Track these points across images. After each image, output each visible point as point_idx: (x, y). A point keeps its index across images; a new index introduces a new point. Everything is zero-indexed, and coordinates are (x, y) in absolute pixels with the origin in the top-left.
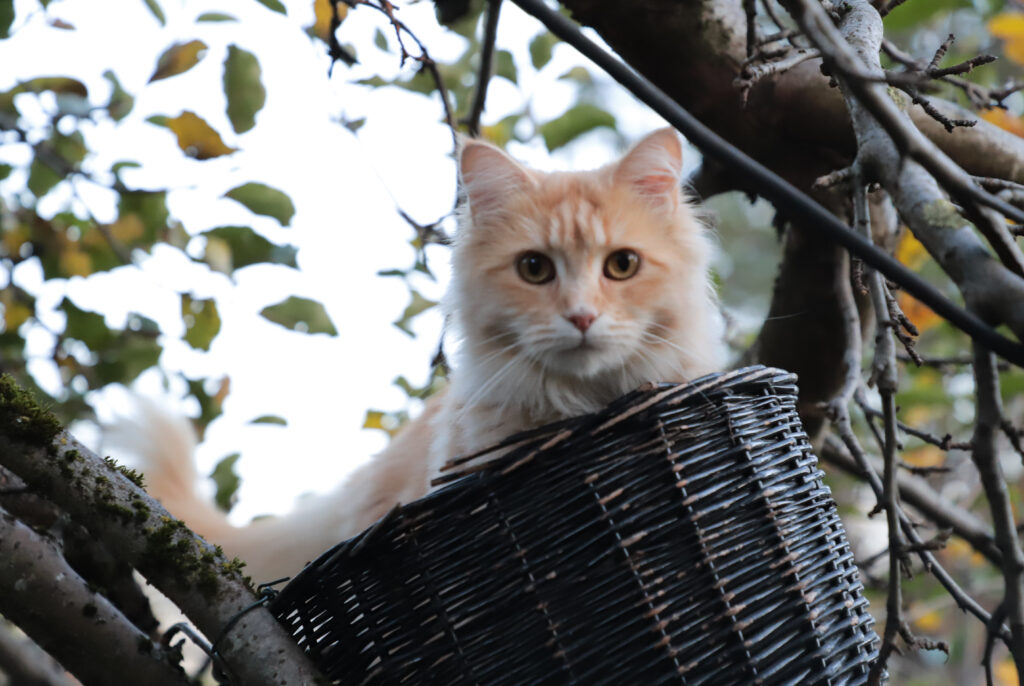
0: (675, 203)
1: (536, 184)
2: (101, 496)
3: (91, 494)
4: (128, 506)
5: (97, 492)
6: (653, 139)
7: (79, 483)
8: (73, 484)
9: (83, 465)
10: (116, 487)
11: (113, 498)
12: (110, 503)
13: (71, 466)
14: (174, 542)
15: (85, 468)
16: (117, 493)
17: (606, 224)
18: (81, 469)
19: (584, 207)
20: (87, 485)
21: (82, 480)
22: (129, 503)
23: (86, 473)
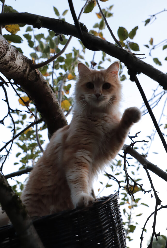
17: (104, 78)
19: (100, 75)
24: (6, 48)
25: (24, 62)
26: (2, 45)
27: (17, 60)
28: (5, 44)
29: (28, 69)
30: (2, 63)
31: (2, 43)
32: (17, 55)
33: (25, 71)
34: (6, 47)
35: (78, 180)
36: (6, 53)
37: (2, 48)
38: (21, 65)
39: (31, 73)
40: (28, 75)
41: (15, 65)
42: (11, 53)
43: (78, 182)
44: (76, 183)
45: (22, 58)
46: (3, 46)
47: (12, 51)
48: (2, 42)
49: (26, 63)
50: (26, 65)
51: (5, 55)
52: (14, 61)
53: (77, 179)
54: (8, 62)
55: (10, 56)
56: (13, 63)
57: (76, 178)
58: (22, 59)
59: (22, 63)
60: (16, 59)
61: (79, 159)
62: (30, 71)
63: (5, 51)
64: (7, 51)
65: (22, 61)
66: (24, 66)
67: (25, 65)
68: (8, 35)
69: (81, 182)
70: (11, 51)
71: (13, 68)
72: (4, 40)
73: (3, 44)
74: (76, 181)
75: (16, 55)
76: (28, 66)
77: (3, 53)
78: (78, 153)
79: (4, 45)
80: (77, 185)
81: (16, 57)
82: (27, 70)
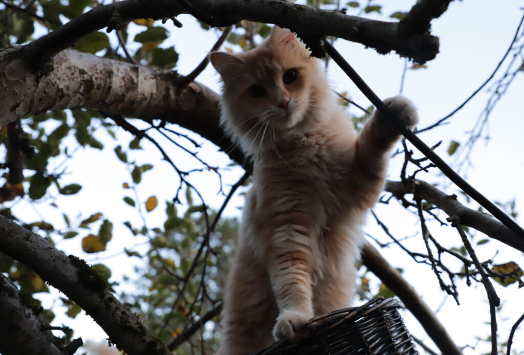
0: (298, 43)
1: (243, 60)
2: (124, 320)
3: (119, 319)
4: (135, 326)
5: (122, 318)
6: (275, 27)
7: (113, 313)
8: (111, 312)
9: (116, 305)
10: (131, 317)
11: (129, 322)
12: (128, 324)
13: (111, 304)
14: (158, 348)
15: (117, 306)
16: (131, 320)
17: (279, 62)
18: (115, 306)
19: (266, 60)
20: (117, 314)
21: (116, 312)
22: (137, 326)
23: (117, 308)
24: (107, 74)
25: (158, 83)
26: (96, 73)
27: (140, 86)
28: (102, 68)
29: (172, 92)
30: (112, 104)
31: (96, 70)
32: (137, 77)
33: (166, 97)
34: (106, 72)
35: (286, 291)
36: (111, 83)
37: (100, 78)
38: (154, 91)
39: (182, 96)
40: (177, 101)
41: (141, 96)
42: (123, 78)
43: (287, 295)
44: (283, 298)
45: (153, 76)
46: (99, 74)
47: (124, 75)
48: (96, 68)
49: (164, 82)
50: (164, 86)
51: (110, 88)
52: (135, 90)
53: (283, 290)
54: (123, 96)
55: (123, 83)
56: (135, 93)
57: (282, 288)
58: (153, 78)
59: (155, 86)
60: (137, 84)
61: (280, 248)
62: (178, 93)
63: (108, 80)
64: (112, 79)
65: (154, 81)
66: (162, 89)
67: (162, 86)
68: (143, 33)
69: (291, 294)
70: (121, 75)
71: (141, 102)
72: (99, 63)
73: (98, 71)
74: (283, 293)
75: (134, 78)
76: (171, 87)
77: (105, 85)
78: (277, 235)
79: (101, 71)
80: (285, 302)
81: (135, 81)
82: (170, 95)
